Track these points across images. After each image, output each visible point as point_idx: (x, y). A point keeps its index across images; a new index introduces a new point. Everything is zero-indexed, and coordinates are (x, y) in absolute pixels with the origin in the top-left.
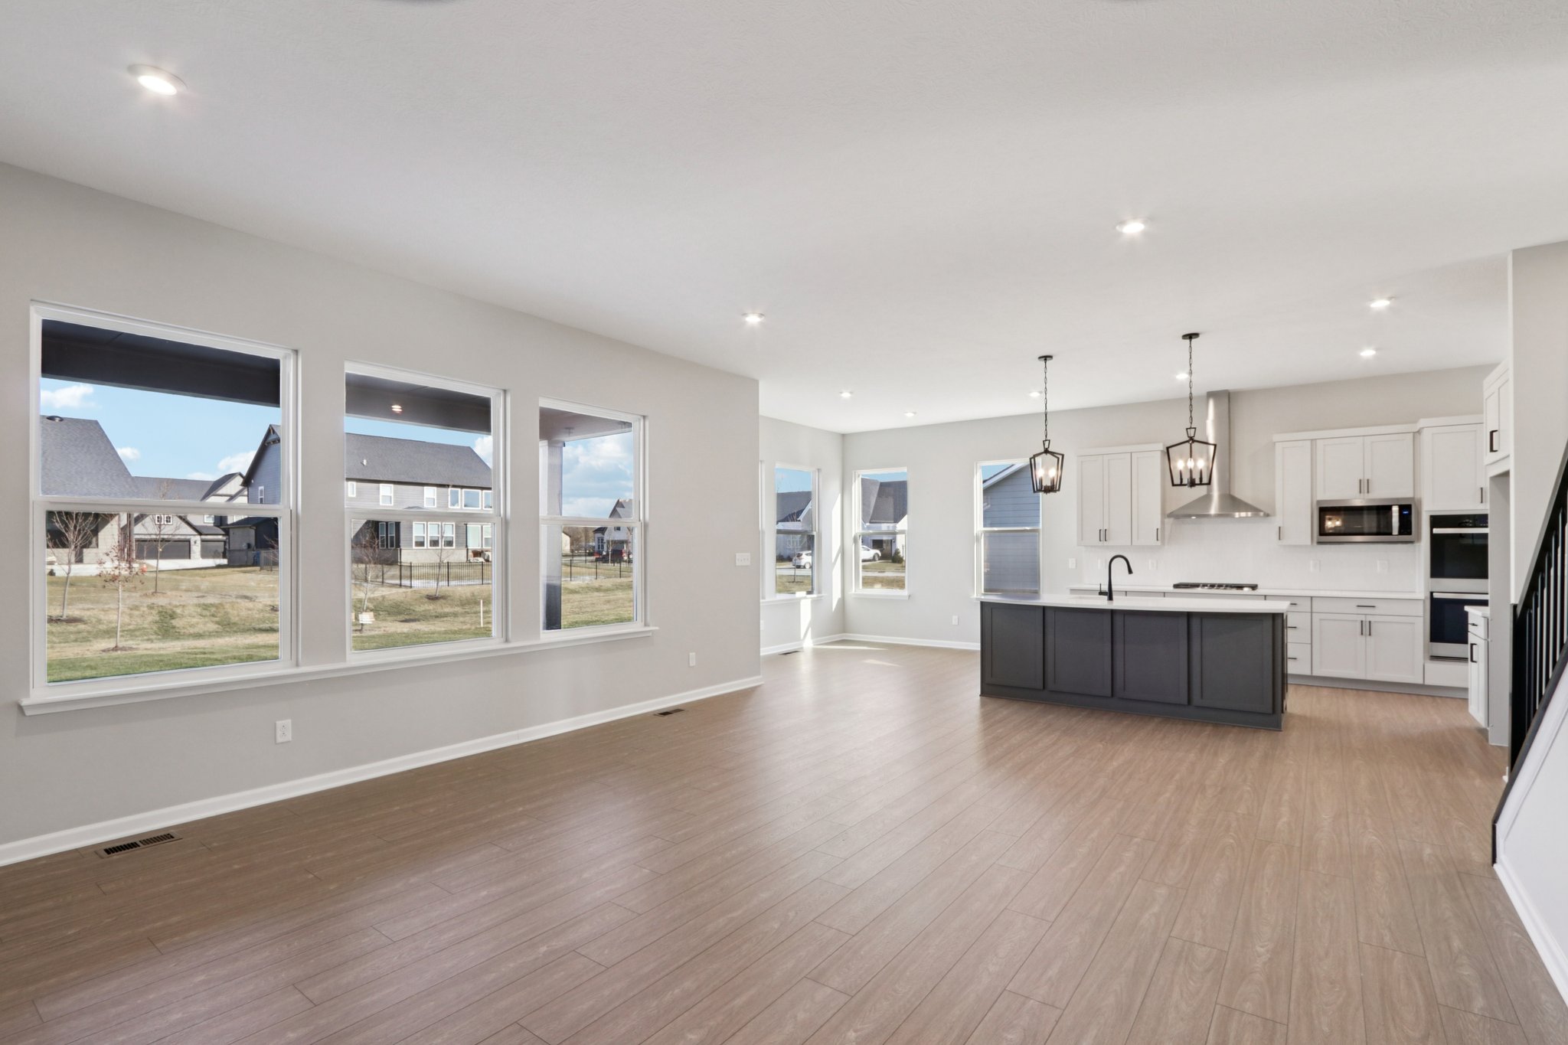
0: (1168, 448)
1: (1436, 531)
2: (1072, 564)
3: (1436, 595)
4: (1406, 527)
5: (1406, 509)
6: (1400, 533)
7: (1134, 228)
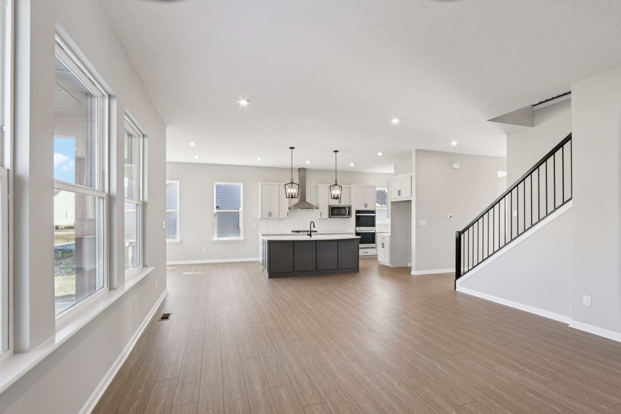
0: (330, 186)
1: (357, 215)
2: (254, 225)
3: (357, 232)
4: (349, 214)
5: (350, 208)
6: (348, 215)
7: (395, 121)
